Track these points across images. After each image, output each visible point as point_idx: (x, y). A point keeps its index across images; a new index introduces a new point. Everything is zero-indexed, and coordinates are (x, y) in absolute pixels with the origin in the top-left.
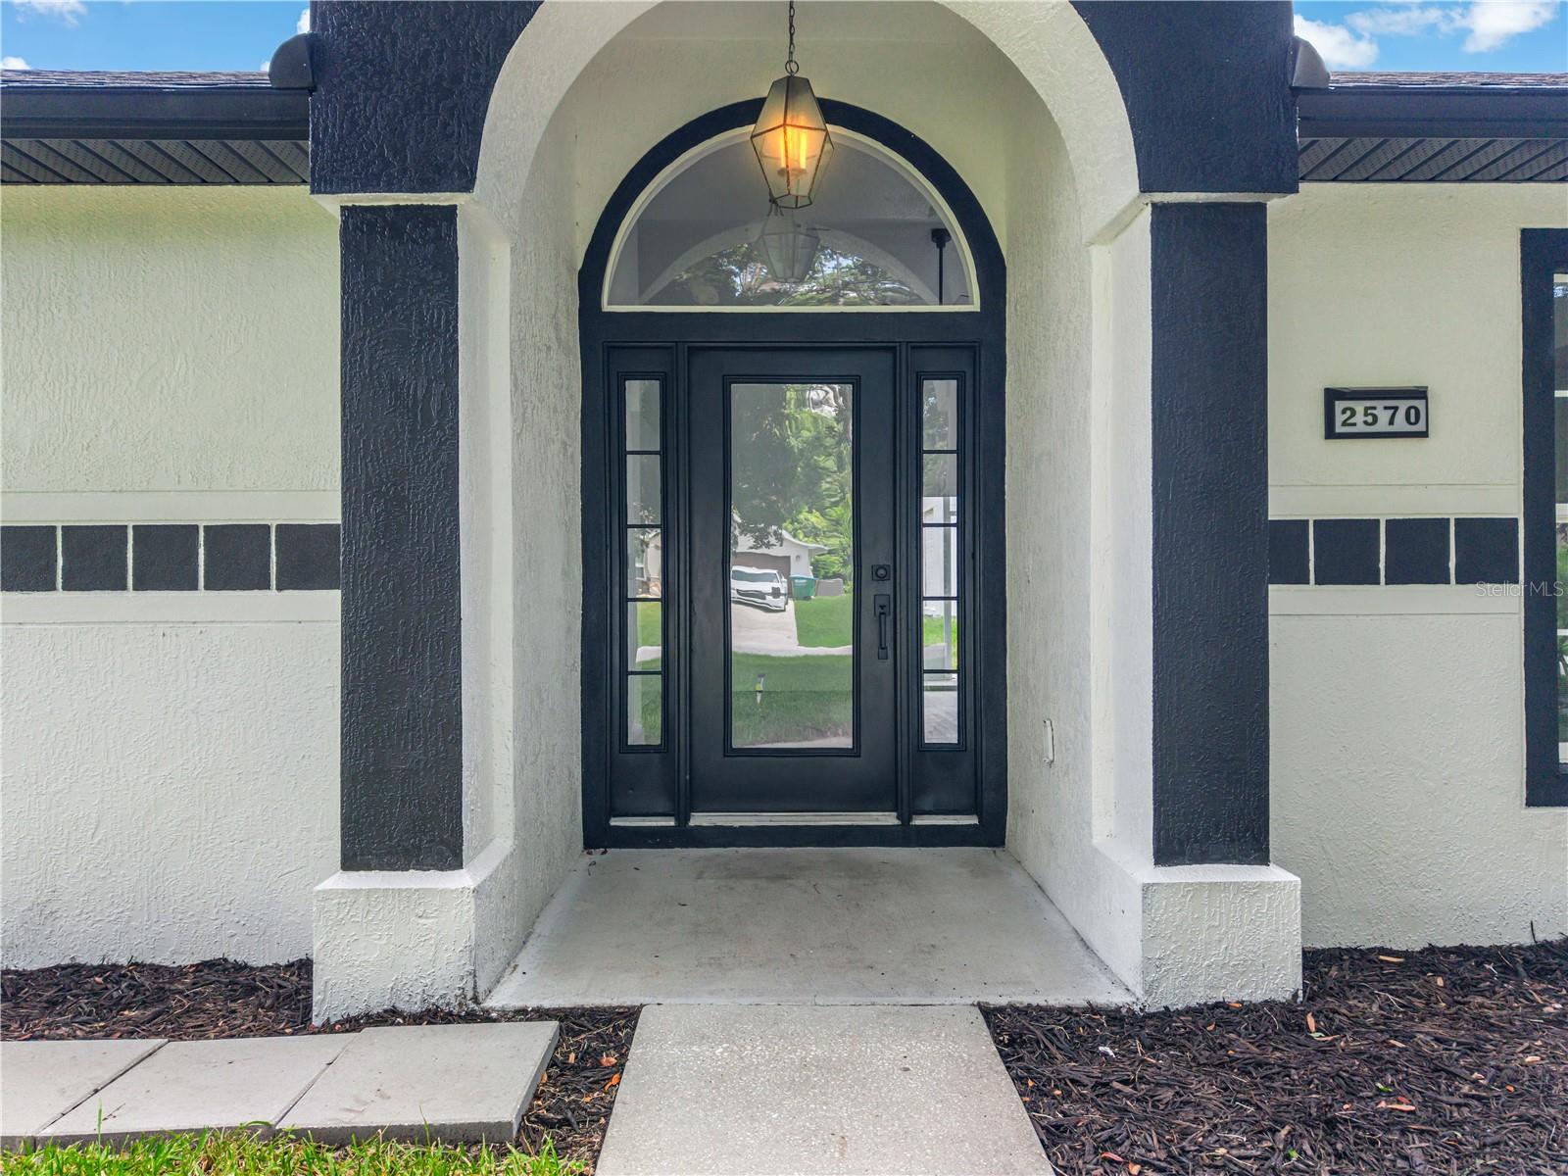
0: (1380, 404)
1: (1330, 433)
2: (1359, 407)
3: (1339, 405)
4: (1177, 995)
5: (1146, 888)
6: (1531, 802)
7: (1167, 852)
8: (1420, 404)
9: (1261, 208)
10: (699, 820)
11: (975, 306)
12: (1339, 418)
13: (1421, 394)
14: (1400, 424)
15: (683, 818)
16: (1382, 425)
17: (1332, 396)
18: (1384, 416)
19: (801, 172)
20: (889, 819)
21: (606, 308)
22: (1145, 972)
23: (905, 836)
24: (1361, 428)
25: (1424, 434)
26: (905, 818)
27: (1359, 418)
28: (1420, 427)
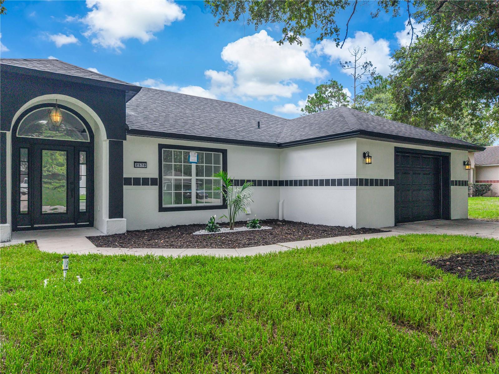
0: (141, 164)
1: (135, 167)
2: (138, 164)
3: (136, 164)
4: (111, 233)
5: (107, 221)
6: (159, 212)
7: (110, 217)
8: (146, 164)
9: (123, 141)
10: (35, 226)
11: (89, 141)
12: (136, 165)
13: (146, 163)
14: (143, 166)
15: (32, 225)
16: (141, 166)
17: (135, 162)
18: (141, 165)
19: (58, 122)
20: (73, 224)
21: (17, 136)
22: (107, 231)
23: (76, 226)
24: (138, 166)
25: (146, 168)
26: (76, 224)
27: (138, 165)
28: (146, 167)
